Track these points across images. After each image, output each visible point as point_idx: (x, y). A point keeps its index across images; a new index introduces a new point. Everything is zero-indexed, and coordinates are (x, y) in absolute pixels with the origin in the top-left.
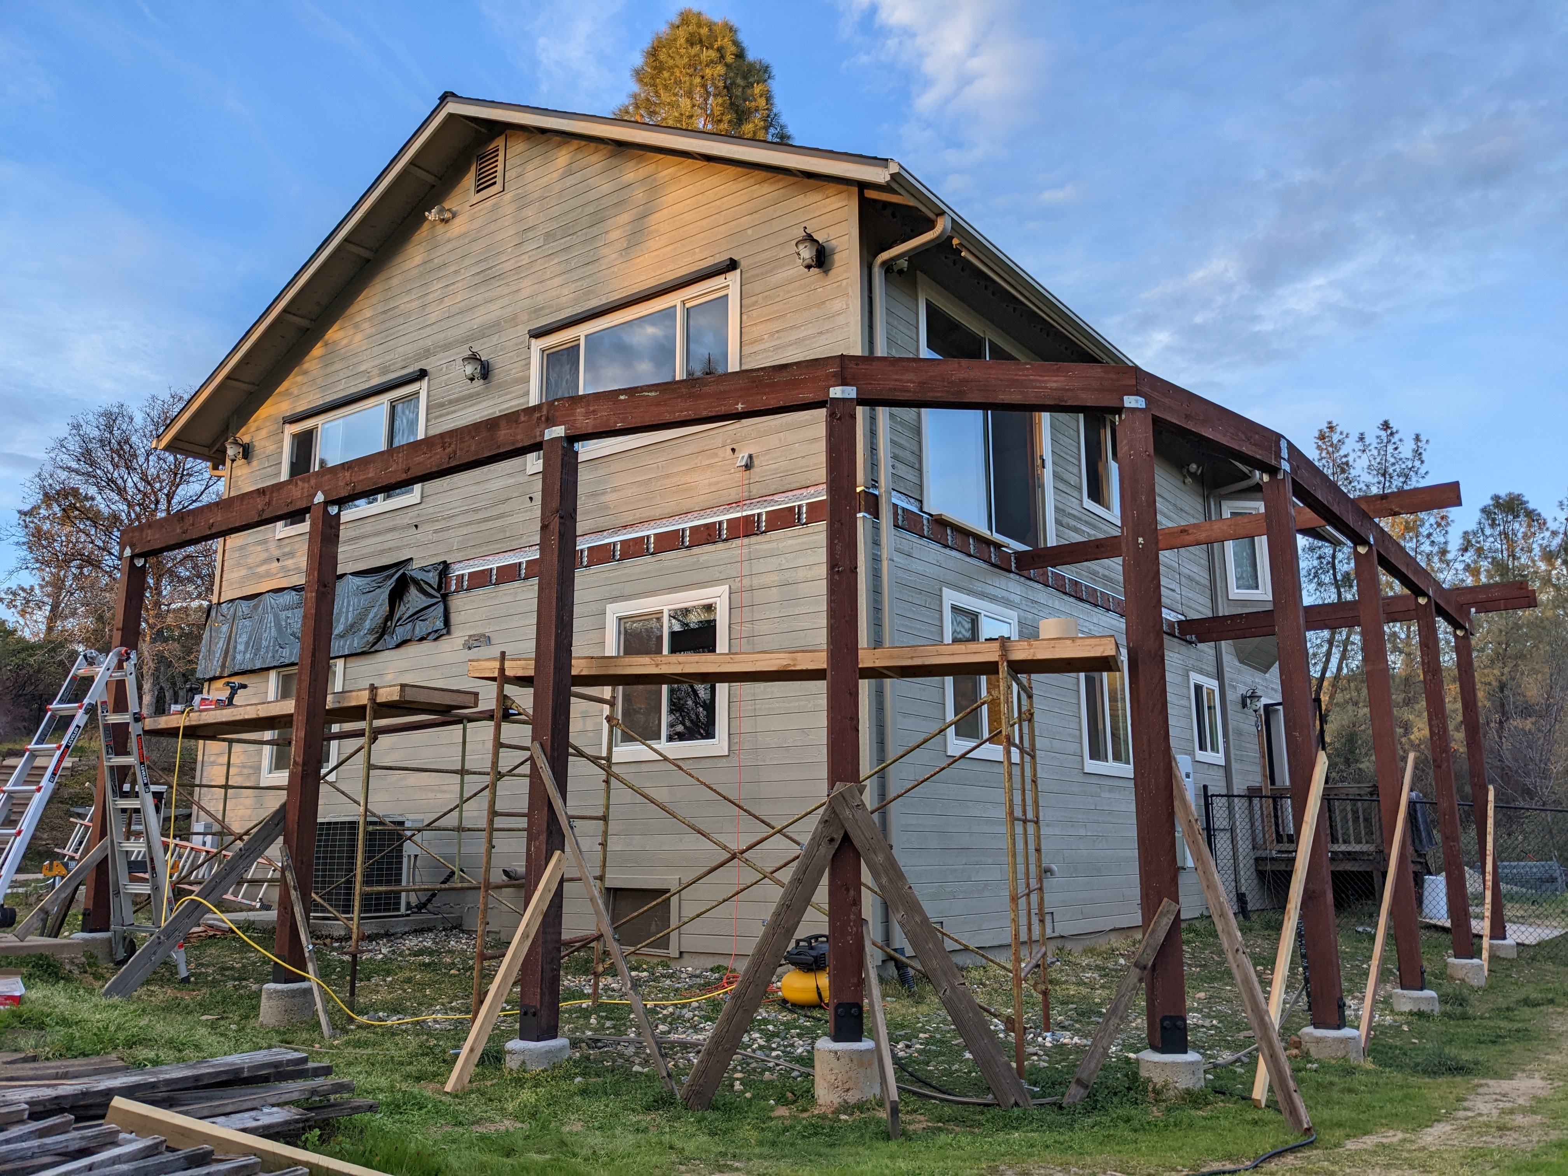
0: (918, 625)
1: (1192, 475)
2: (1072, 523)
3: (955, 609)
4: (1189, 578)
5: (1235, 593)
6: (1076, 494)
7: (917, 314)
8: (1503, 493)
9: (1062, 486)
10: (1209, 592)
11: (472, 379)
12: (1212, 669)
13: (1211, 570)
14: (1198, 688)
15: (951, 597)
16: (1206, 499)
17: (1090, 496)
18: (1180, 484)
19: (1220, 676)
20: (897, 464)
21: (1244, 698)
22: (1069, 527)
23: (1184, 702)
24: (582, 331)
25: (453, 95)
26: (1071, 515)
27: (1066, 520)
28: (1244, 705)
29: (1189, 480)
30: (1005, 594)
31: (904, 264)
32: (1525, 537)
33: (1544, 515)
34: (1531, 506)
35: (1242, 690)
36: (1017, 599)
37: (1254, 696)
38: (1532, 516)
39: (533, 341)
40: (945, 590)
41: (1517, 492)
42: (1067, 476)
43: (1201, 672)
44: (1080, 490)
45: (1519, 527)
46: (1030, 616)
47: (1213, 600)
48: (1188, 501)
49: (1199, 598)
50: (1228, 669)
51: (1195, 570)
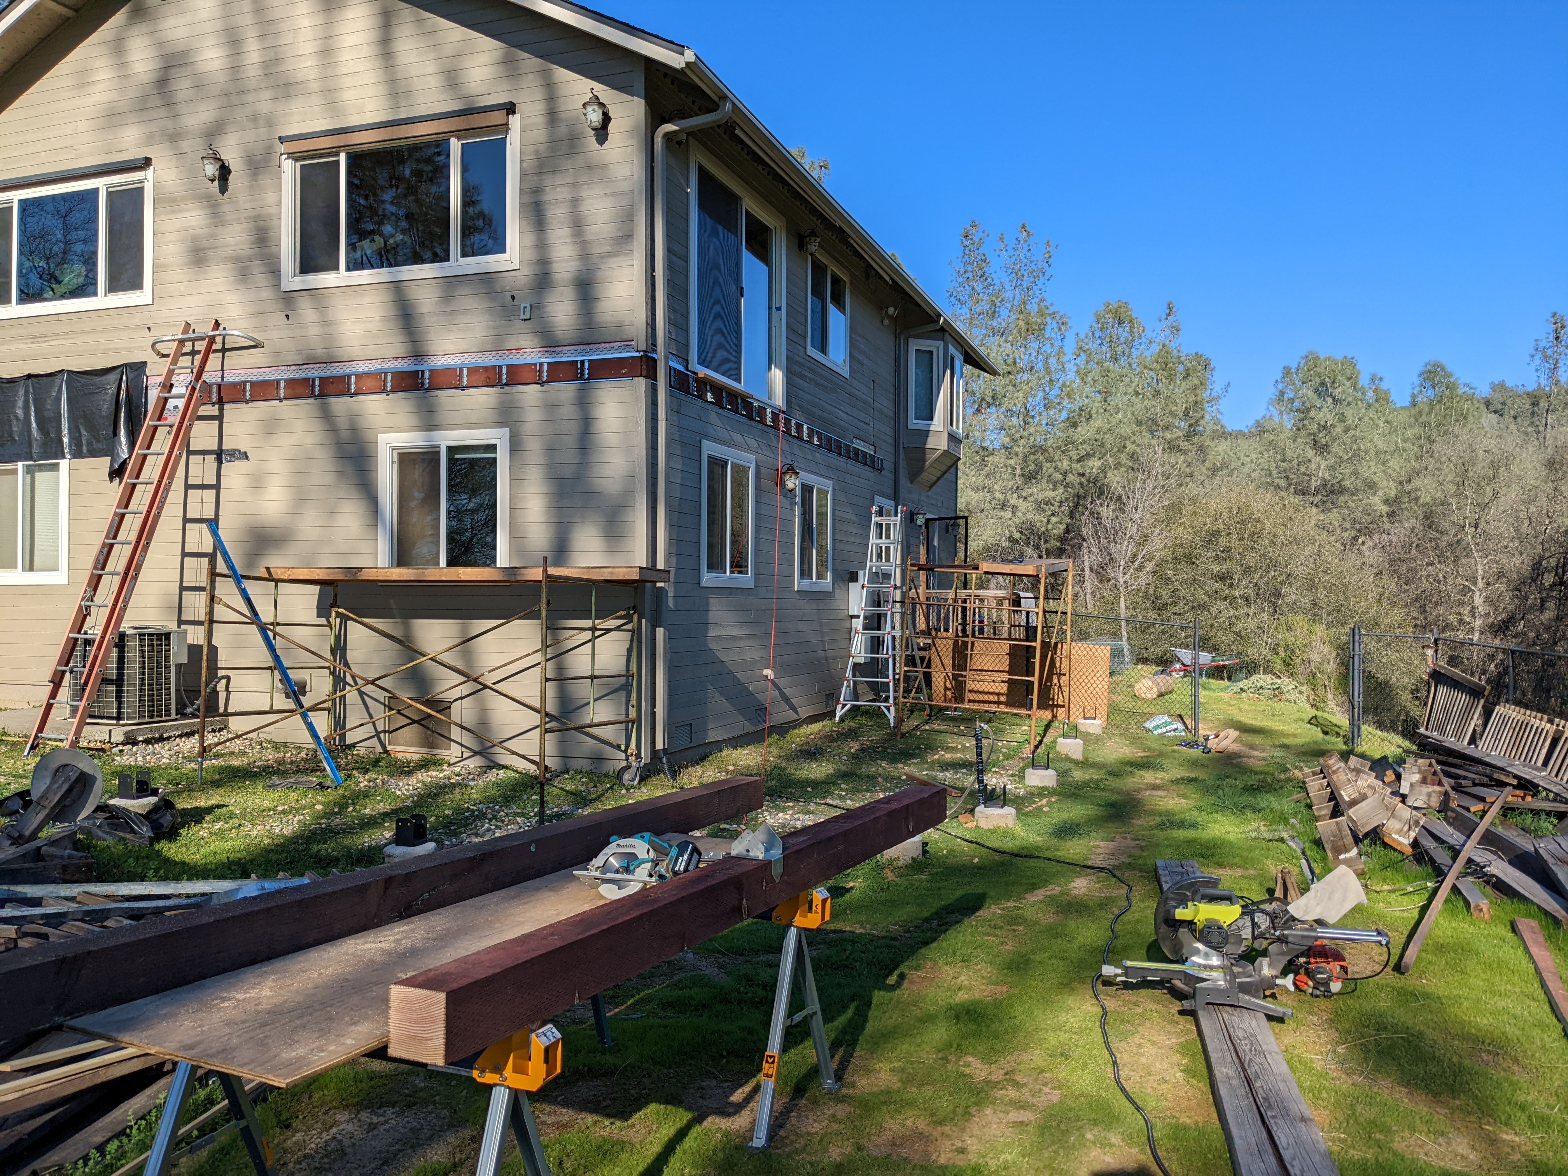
0: (683, 475)
1: (890, 317)
2: (798, 369)
3: (710, 457)
4: (881, 412)
5: (915, 423)
6: (801, 342)
7: (688, 178)
8: (1113, 301)
9: (792, 336)
10: (893, 422)
11: (213, 181)
12: (891, 492)
13: (896, 403)
15: (709, 448)
16: (897, 336)
17: (813, 340)
18: (878, 326)
19: (896, 497)
20: (671, 328)
21: (912, 515)
22: (802, 376)
23: (868, 523)
26: (801, 365)
27: (794, 367)
28: (912, 521)
29: (886, 319)
30: (748, 441)
35: (911, 507)
36: (756, 443)
37: (921, 512)
39: (284, 148)
40: (705, 442)
41: (1122, 301)
42: (797, 327)
43: (883, 495)
44: (805, 337)
45: (1123, 332)
47: (896, 430)
48: (884, 340)
49: (886, 431)
50: (902, 490)
51: (885, 404)
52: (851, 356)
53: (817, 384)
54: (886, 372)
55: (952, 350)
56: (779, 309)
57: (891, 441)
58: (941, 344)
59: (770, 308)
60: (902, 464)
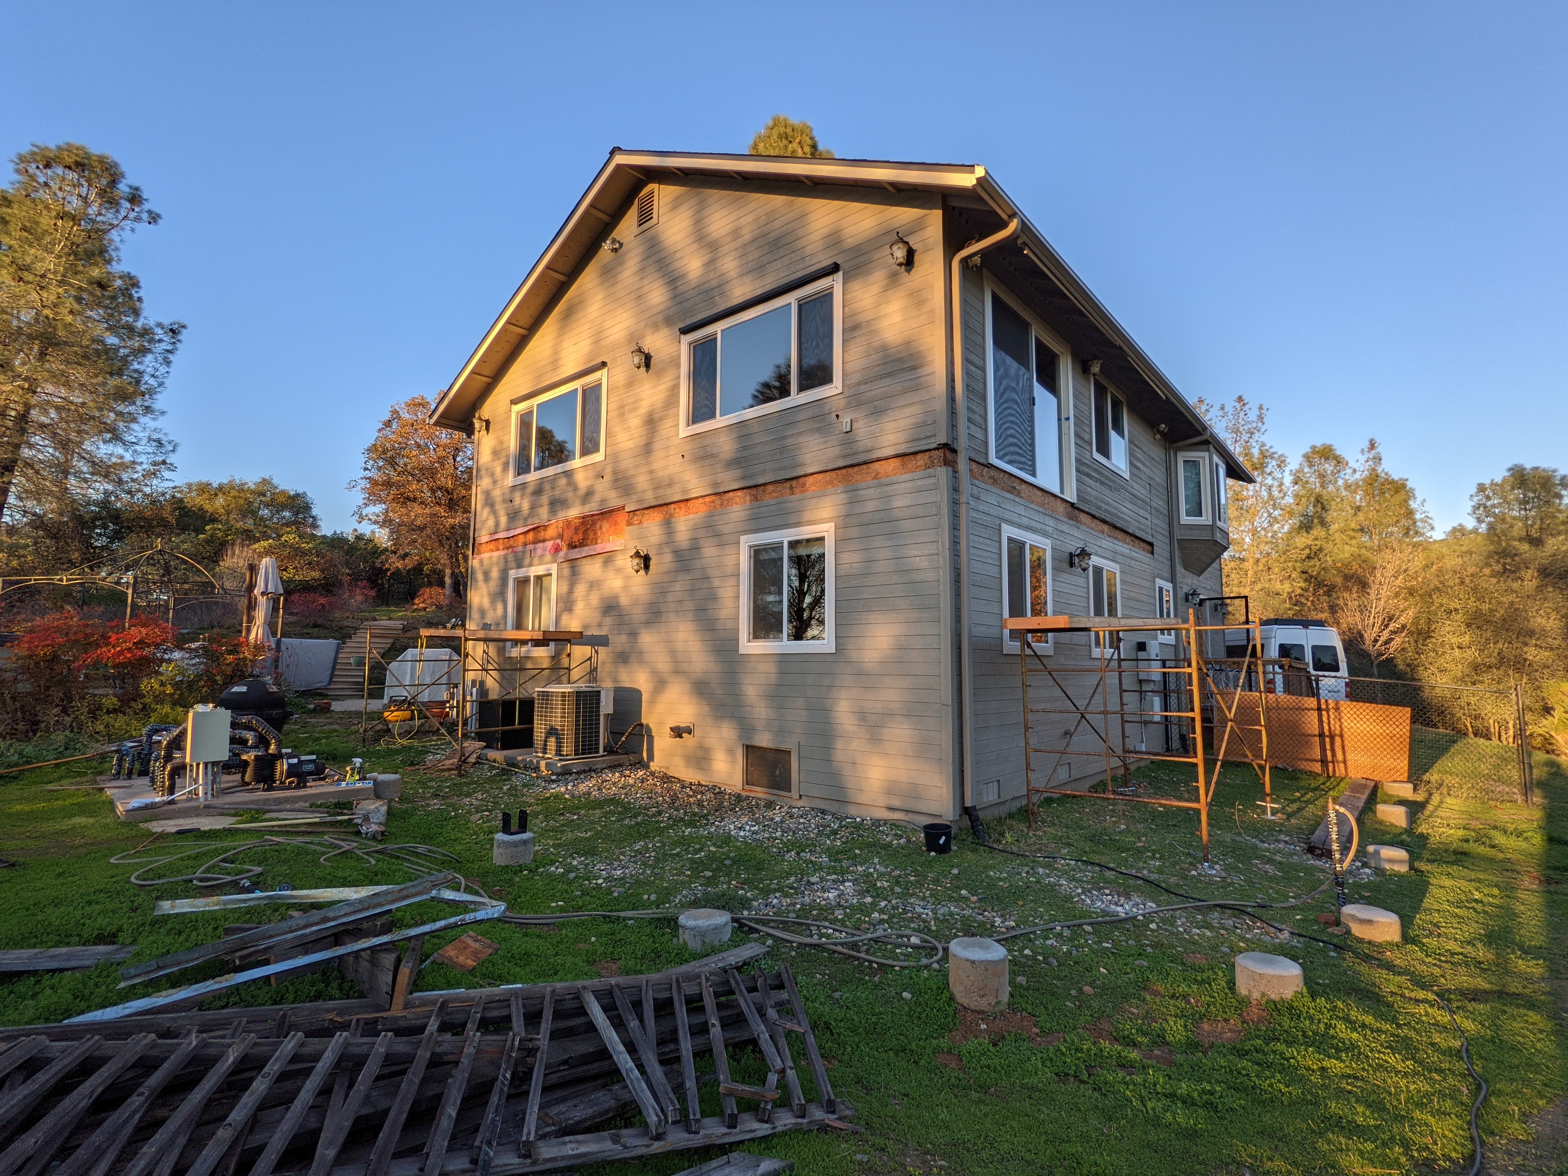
0: (985, 554)
1: (1161, 433)
2: (1086, 470)
3: (1010, 539)
4: (1157, 510)
5: (1185, 519)
6: (1088, 448)
7: (983, 303)
8: (1318, 444)
9: (1080, 442)
10: (1166, 519)
11: (639, 368)
12: (1168, 575)
13: (1169, 503)
14: (1161, 589)
15: (1008, 531)
16: (1167, 450)
17: (1098, 450)
18: (1151, 439)
19: (1173, 580)
20: (972, 427)
21: (1187, 595)
22: (1088, 475)
23: (1152, 601)
24: (717, 328)
25: (619, 149)
26: (1085, 465)
27: (1083, 468)
28: (1187, 600)
29: (1158, 436)
30: (1043, 527)
31: (977, 260)
32: (1333, 474)
33: (1347, 458)
34: (1338, 453)
35: (1186, 589)
36: (1050, 530)
37: (1194, 593)
38: (1339, 461)
39: (682, 336)
40: (1003, 525)
41: (1328, 443)
42: (1083, 435)
43: (1162, 578)
44: (1091, 444)
45: (1329, 467)
46: (1058, 542)
47: (1170, 525)
48: (1157, 452)
49: (1161, 524)
50: (1178, 575)
51: (1160, 503)
52: (1131, 463)
53: (1102, 483)
54: (1159, 476)
55: (1216, 459)
56: (1068, 419)
57: (1167, 534)
58: (1206, 454)
59: (1059, 420)
60: (1177, 553)
